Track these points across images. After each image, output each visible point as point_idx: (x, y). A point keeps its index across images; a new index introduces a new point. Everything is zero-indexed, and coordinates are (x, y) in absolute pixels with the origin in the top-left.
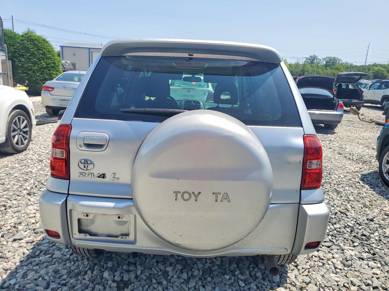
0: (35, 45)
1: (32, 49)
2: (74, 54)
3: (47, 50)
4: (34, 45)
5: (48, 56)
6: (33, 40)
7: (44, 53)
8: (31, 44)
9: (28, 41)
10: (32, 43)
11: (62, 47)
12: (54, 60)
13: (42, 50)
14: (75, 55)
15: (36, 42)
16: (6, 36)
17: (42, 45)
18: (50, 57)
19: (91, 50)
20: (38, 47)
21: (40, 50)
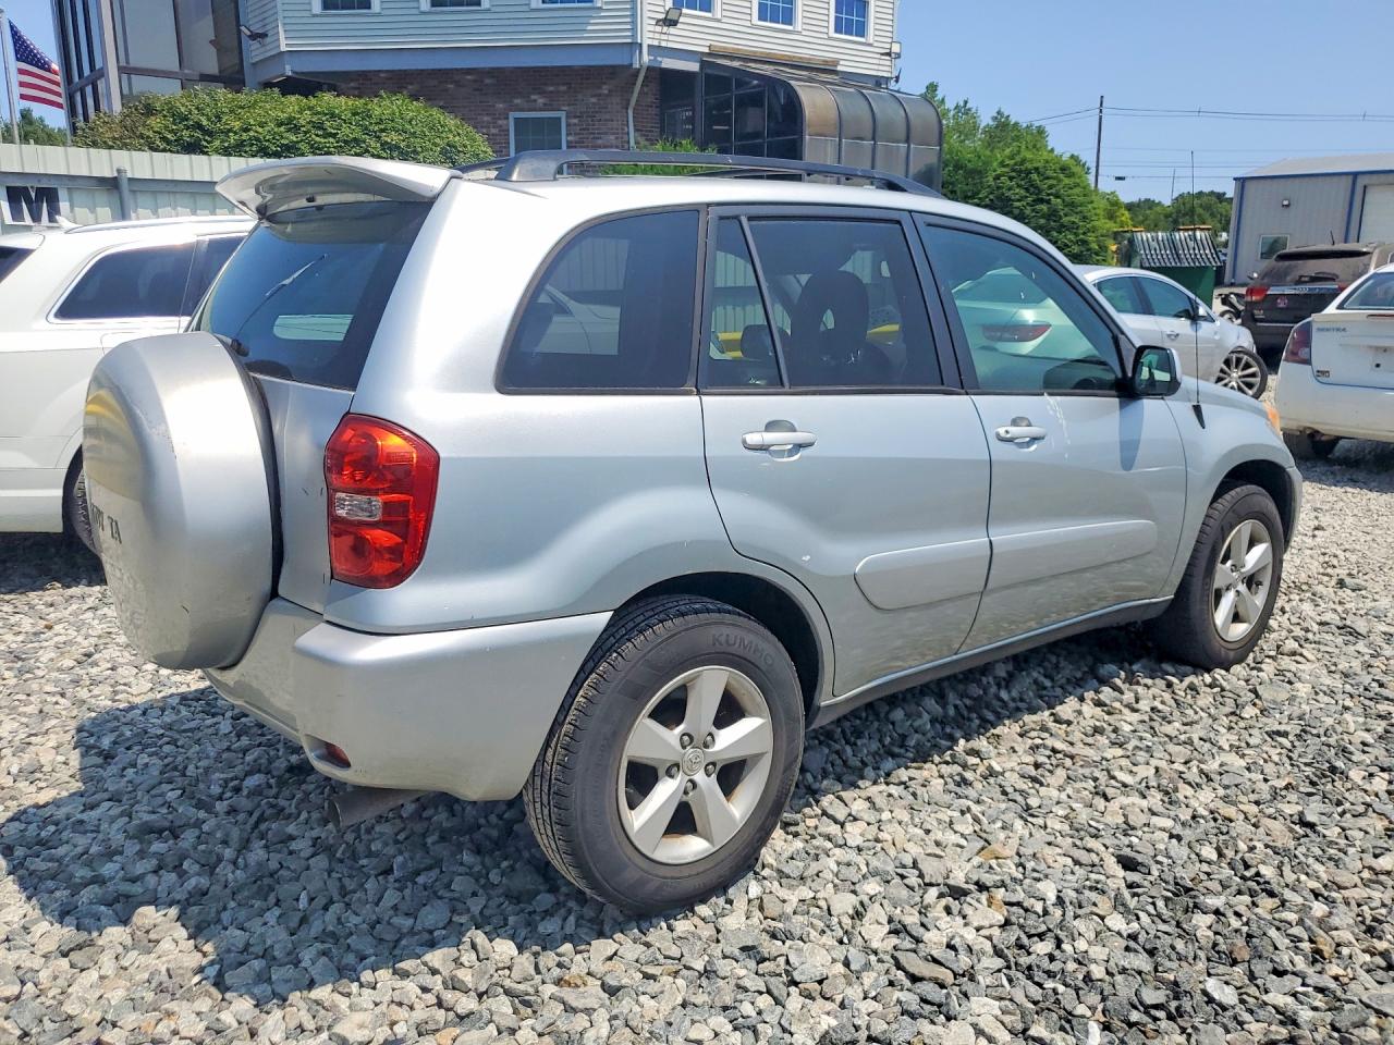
0: (1031, 188)
1: (1019, 200)
2: (1286, 203)
3: (1067, 199)
4: (1027, 190)
5: (1065, 220)
6: (1028, 172)
7: (1056, 211)
8: (1018, 186)
9: (1011, 179)
10: (1023, 183)
11: (1242, 182)
12: (1084, 233)
13: (1048, 202)
14: (1287, 206)
15: (1034, 176)
16: (961, 168)
17: (1050, 187)
18: (1074, 223)
19: (1361, 182)
20: (1040, 191)
21: (1042, 201)
